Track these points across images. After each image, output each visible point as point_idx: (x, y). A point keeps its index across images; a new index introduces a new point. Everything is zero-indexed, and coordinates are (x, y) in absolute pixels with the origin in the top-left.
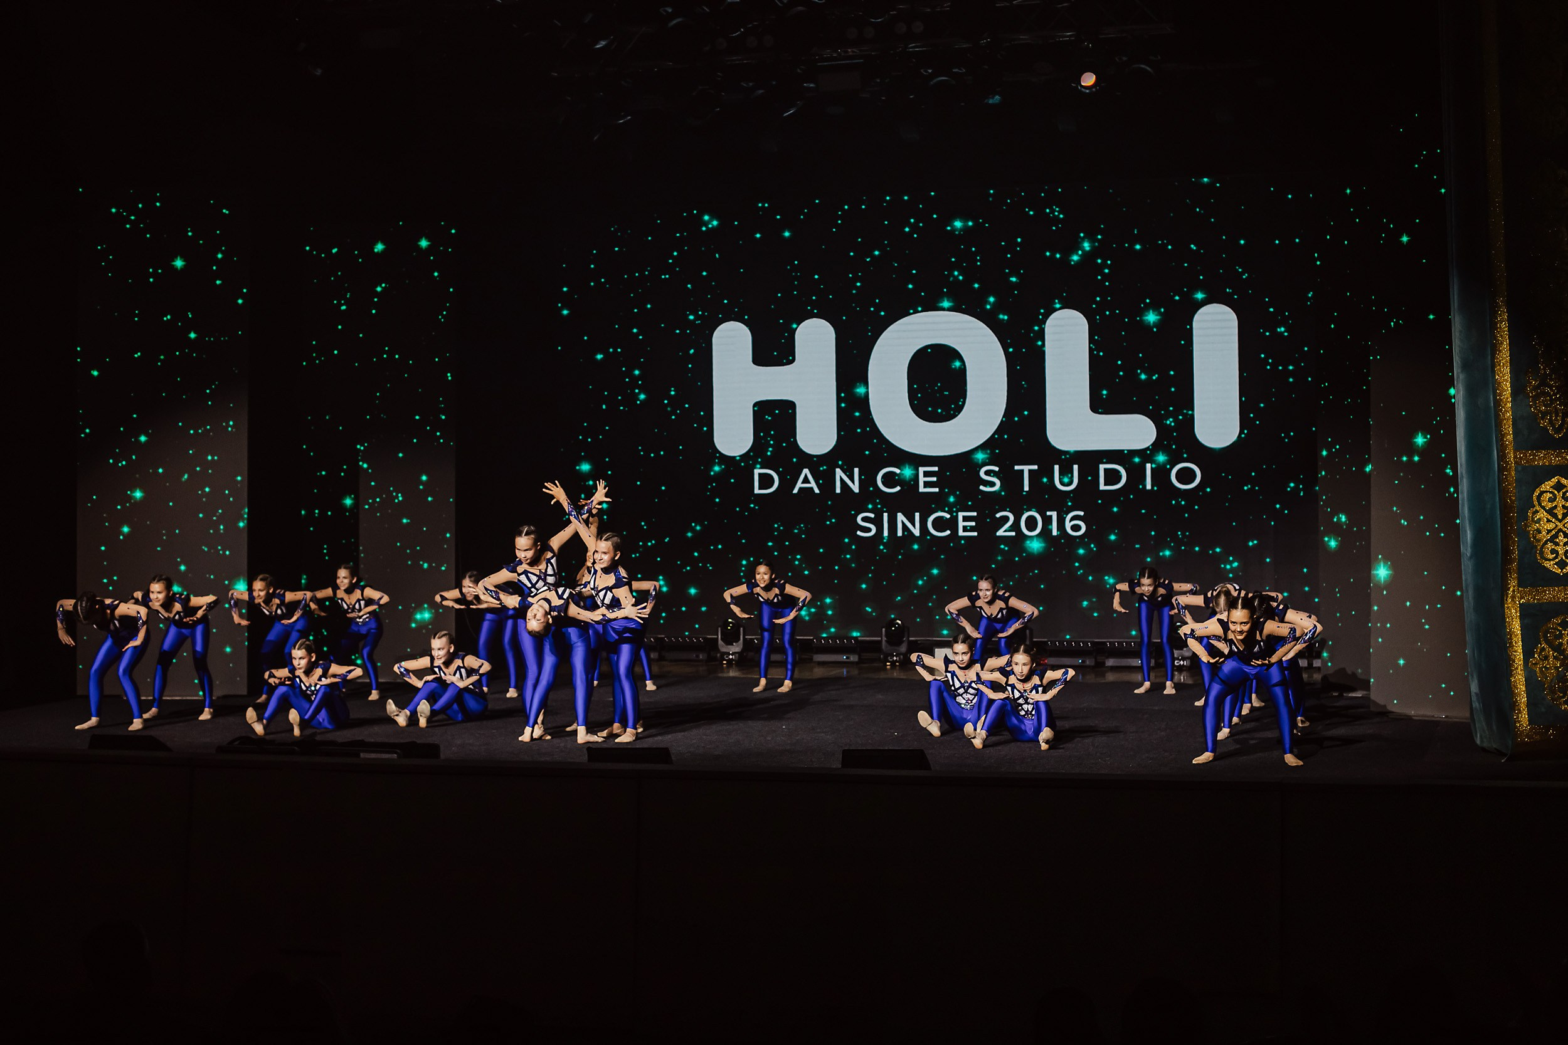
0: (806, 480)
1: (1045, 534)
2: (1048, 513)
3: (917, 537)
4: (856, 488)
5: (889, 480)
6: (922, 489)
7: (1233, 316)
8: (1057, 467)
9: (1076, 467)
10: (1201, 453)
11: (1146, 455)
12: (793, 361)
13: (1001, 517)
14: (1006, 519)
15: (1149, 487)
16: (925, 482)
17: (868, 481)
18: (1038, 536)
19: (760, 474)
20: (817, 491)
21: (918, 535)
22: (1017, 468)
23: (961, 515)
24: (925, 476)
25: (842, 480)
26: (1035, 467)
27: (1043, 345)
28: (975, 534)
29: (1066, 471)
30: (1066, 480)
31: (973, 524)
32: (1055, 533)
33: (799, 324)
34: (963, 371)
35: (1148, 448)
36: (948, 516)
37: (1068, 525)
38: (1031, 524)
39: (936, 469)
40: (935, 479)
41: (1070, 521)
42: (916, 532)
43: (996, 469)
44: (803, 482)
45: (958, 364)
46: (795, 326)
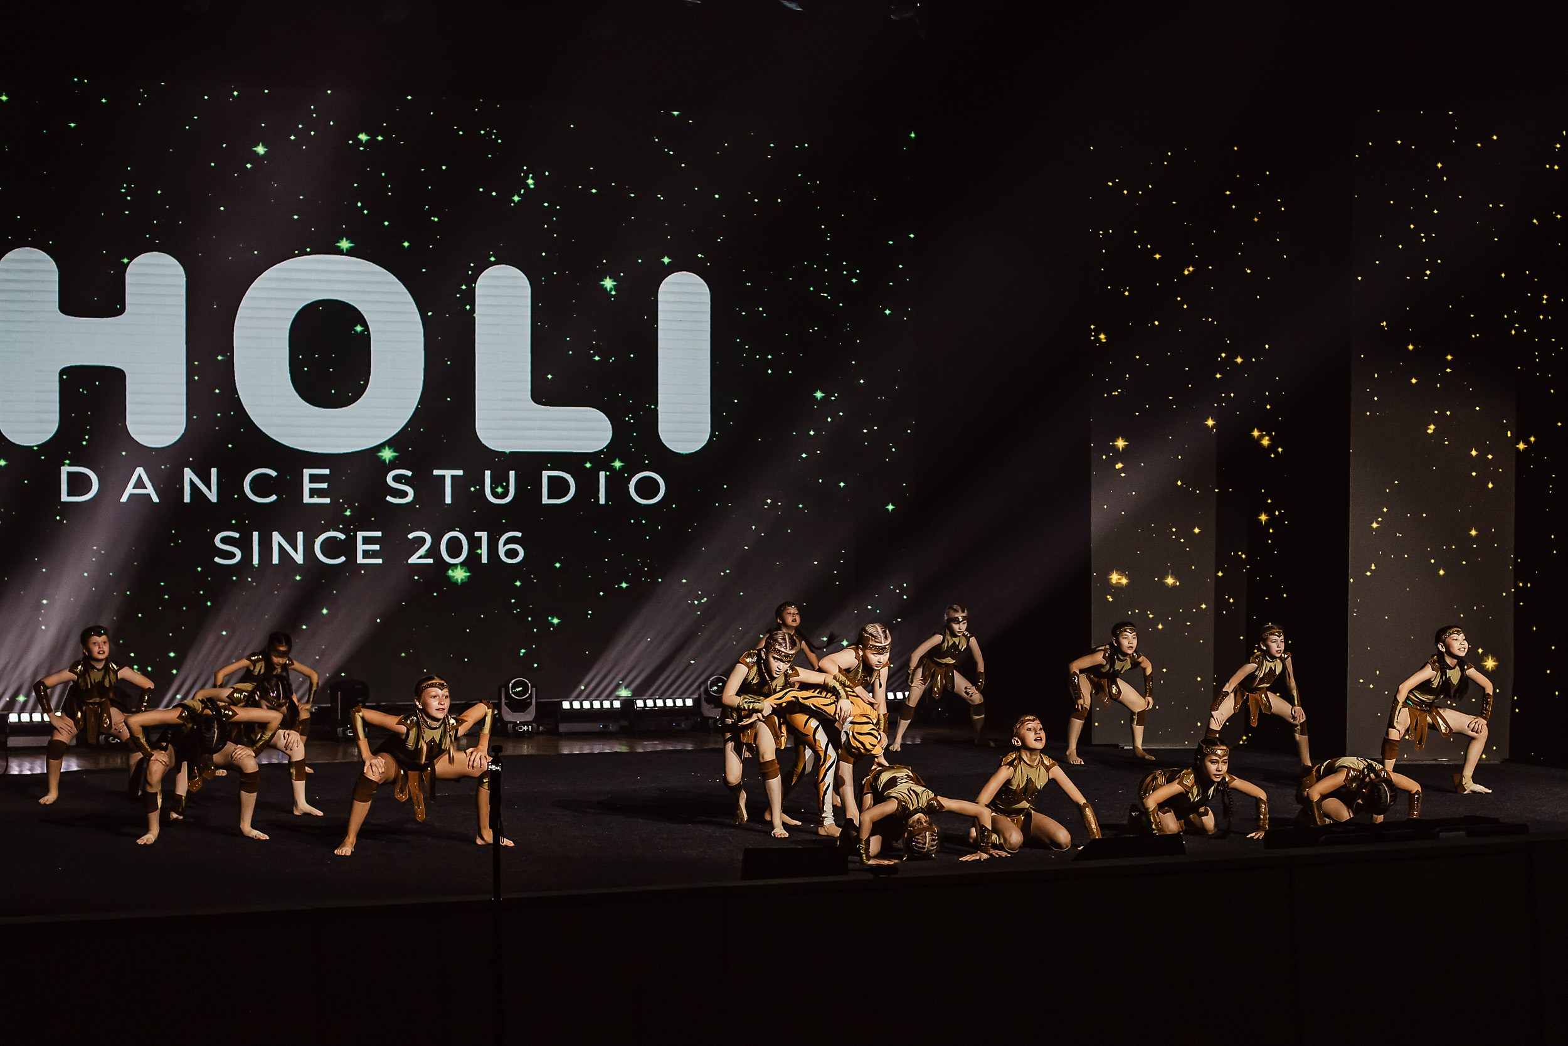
0: (140, 484)
1: (472, 562)
2: (477, 534)
3: (301, 564)
4: (213, 497)
5: (260, 486)
6: (307, 499)
7: (705, 289)
8: (488, 473)
9: (512, 473)
10: (665, 459)
11: (600, 459)
12: (122, 311)
13: (415, 538)
14: (421, 541)
15: (602, 501)
16: (311, 489)
17: (230, 485)
18: (462, 564)
19: (69, 473)
20: (156, 499)
21: (302, 562)
22: (436, 472)
23: (360, 535)
24: (310, 482)
25: (192, 482)
26: (460, 473)
27: (473, 310)
28: (380, 561)
29: (499, 479)
30: (500, 490)
31: (377, 547)
32: (484, 560)
33: (131, 259)
34: (365, 338)
35: (601, 452)
36: (343, 537)
37: (502, 551)
38: (454, 548)
39: (327, 471)
40: (325, 486)
41: (504, 545)
42: (299, 558)
43: (409, 473)
44: (134, 488)
45: (359, 329)
46: (126, 261)
